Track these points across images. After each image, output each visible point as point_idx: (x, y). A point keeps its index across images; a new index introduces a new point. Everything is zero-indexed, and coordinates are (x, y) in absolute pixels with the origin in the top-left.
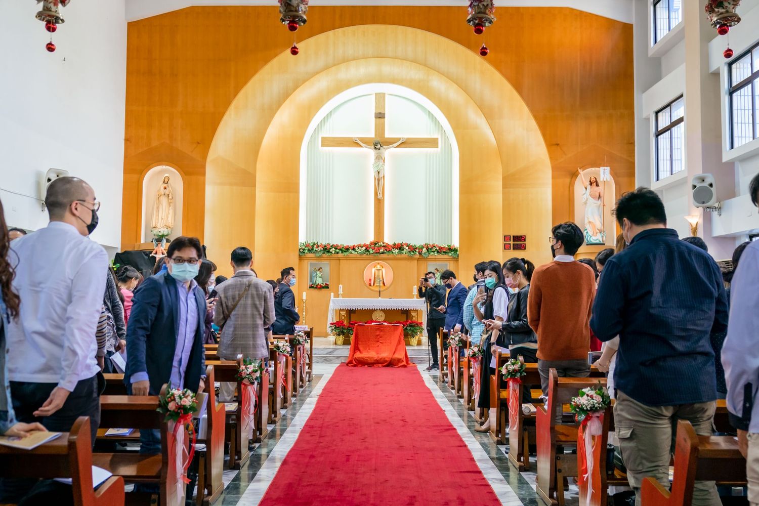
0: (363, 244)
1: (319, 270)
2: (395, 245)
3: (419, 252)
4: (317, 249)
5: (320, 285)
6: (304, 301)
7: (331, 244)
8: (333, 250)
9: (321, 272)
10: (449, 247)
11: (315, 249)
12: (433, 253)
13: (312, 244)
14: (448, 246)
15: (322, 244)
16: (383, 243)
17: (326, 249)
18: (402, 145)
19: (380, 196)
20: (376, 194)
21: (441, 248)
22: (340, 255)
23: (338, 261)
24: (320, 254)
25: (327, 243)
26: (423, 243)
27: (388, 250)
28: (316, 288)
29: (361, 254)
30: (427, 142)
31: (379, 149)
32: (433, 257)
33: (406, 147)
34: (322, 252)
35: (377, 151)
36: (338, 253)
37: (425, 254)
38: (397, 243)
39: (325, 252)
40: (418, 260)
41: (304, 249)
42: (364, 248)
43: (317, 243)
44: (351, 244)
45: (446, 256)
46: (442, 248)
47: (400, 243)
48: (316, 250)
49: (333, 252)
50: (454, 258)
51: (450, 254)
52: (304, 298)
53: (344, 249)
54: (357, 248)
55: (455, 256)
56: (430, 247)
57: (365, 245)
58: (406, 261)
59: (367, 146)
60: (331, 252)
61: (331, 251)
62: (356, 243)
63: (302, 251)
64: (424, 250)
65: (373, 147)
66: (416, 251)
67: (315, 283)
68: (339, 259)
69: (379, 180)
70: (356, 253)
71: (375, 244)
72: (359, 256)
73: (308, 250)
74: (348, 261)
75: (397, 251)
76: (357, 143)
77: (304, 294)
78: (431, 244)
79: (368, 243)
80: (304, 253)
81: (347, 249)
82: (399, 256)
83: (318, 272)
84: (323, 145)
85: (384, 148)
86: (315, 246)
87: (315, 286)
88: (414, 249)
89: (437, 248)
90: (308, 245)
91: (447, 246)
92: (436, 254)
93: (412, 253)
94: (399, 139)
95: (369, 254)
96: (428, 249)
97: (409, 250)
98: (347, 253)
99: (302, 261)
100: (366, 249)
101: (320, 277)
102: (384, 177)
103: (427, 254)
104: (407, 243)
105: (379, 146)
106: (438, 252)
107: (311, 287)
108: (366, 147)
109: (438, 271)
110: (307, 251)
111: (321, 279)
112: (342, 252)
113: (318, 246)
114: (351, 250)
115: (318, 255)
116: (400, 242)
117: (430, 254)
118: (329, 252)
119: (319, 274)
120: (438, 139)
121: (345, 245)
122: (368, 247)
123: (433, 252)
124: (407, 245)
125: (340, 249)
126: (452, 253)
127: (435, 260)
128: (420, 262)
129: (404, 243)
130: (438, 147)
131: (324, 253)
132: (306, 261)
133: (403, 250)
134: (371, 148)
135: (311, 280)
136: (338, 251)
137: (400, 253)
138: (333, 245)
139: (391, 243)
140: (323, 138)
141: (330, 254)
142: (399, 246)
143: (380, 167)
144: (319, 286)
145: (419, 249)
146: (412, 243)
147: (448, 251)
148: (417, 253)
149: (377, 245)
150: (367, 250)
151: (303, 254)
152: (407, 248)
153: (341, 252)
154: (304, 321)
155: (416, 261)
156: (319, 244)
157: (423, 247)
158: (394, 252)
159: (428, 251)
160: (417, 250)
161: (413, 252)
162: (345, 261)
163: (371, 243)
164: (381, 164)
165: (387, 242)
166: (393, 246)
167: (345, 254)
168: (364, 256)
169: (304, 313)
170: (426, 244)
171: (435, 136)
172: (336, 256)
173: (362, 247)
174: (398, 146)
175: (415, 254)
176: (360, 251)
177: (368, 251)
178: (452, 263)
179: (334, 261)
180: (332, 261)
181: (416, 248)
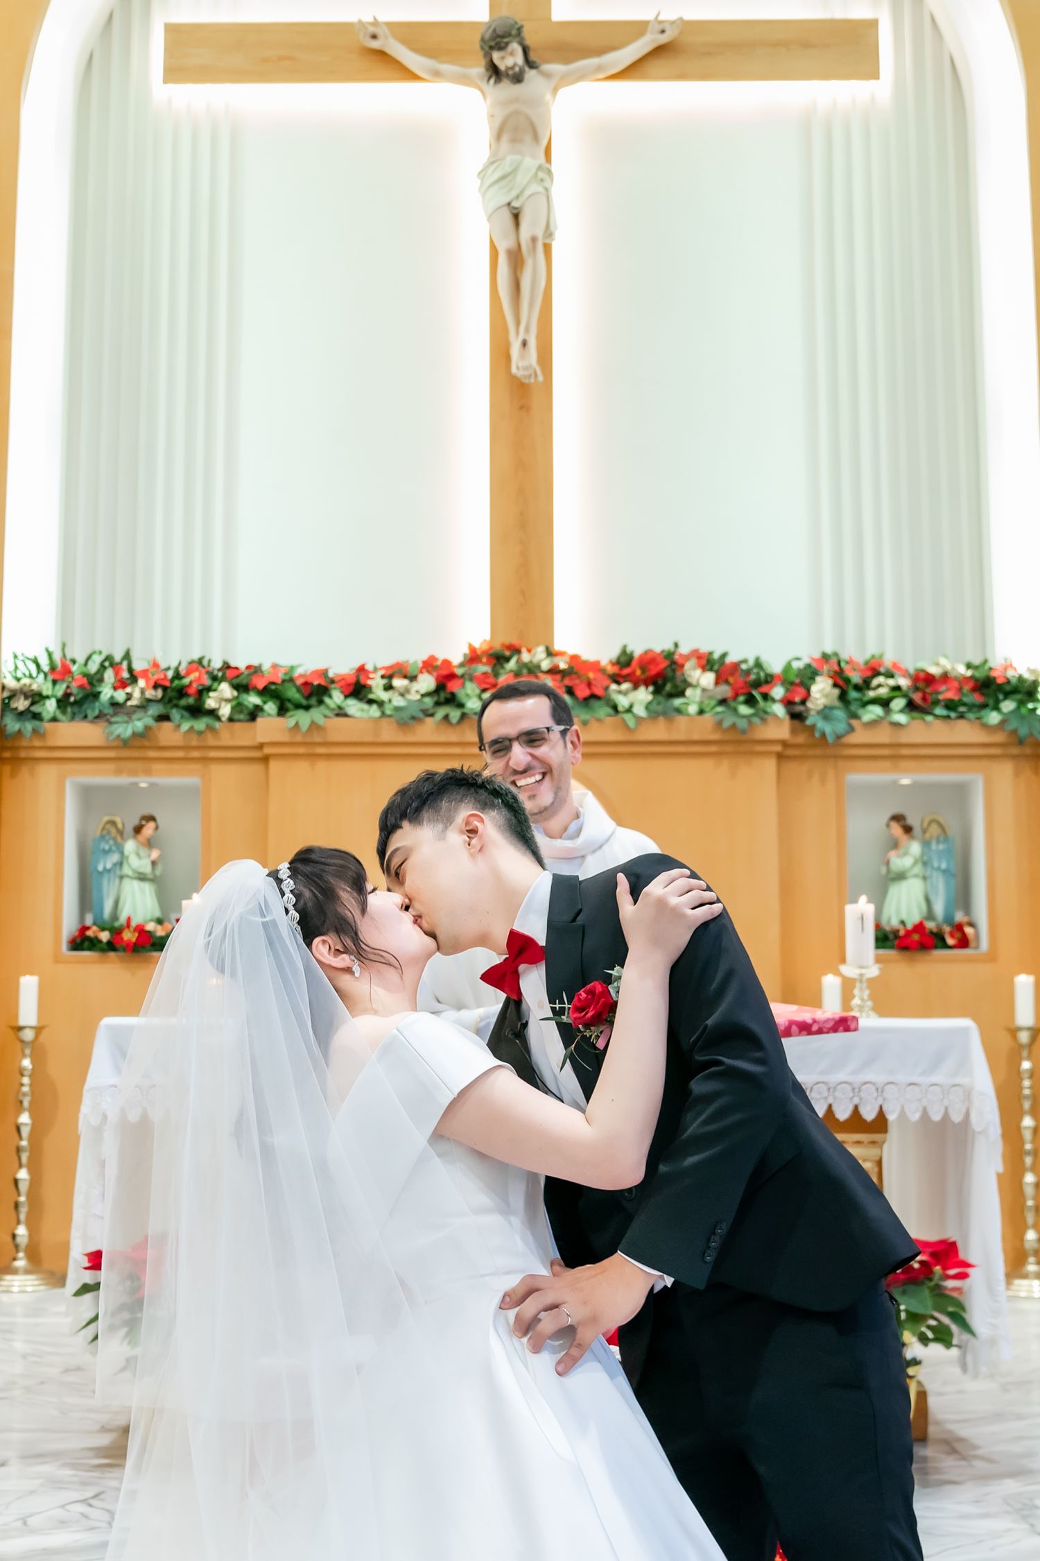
0: (425, 657)
1: (138, 830)
2: (625, 660)
3: (788, 703)
4: (120, 696)
5: (141, 930)
6: (28, 1035)
7: (217, 664)
8: (221, 698)
9: (150, 844)
10: (978, 674)
11: (106, 692)
12: (876, 711)
13: (93, 667)
14: (969, 666)
15: (156, 665)
16: (550, 653)
17: (182, 692)
18: (656, 65)
19: (523, 363)
20: (500, 354)
21: (925, 681)
22: (271, 726)
23: (257, 768)
24: (139, 725)
25: (196, 657)
26: (803, 652)
27: (582, 692)
28: (111, 946)
29: (409, 719)
30: (806, 45)
31: (518, 78)
32: (883, 735)
33: (682, 76)
34: (154, 710)
35: (507, 89)
36: (254, 714)
37: (825, 713)
38: (637, 654)
39: (175, 714)
40: (780, 757)
41: (37, 697)
42: (427, 682)
43: (127, 656)
44: (342, 667)
45: (964, 732)
46: (929, 679)
47: (658, 648)
48: (114, 704)
49: (225, 711)
50: (1021, 742)
51: (993, 718)
52: (28, 1015)
53: (293, 693)
54: (376, 683)
55: (1023, 731)
56: (856, 678)
57: (429, 665)
58: (708, 763)
59: (445, 68)
60: (213, 713)
61: (210, 703)
62: (378, 658)
63: (21, 704)
64: (822, 691)
65: (479, 70)
66: (766, 697)
67: (115, 917)
68: (262, 756)
69: (516, 259)
70: (374, 711)
71: (498, 659)
72: (389, 732)
73: (63, 702)
74: (322, 765)
75: (643, 695)
76: (382, 55)
77: (29, 986)
78: (860, 658)
79: (456, 656)
80: (37, 717)
81: (315, 691)
82: (658, 731)
83: (130, 846)
84: (174, 73)
85: (548, 76)
86: (109, 675)
87: (105, 936)
88: (757, 684)
89: (904, 682)
90: (67, 671)
91: (962, 670)
92: (902, 718)
93: (744, 710)
94: (638, 28)
95: (455, 714)
96: (841, 681)
97: (725, 690)
98: (316, 714)
99: (24, 771)
100: (440, 687)
101: (142, 878)
102: (547, 249)
103: (840, 714)
104: (704, 648)
105: (511, 58)
106: (911, 706)
107: (81, 942)
108: (437, 75)
109: (908, 830)
110: (50, 706)
111: (148, 888)
112: (282, 711)
113: (133, 679)
114: (337, 697)
115: (124, 729)
116: (660, 645)
117: (855, 716)
118: (197, 711)
119: (136, 856)
120: (873, 24)
121: (298, 672)
122: (452, 676)
123: (874, 701)
124: (707, 662)
125: (268, 692)
126: (1008, 706)
127: (896, 754)
128: (792, 768)
129: (684, 649)
130: (875, 75)
131: (163, 718)
132: (47, 774)
133: (681, 694)
134: (464, 80)
135: (86, 898)
136: (253, 699)
137: (665, 714)
138: (226, 666)
139: (605, 655)
140: (173, 31)
141: (200, 724)
142: (654, 670)
143: (522, 178)
144: (129, 936)
145: (789, 684)
146: (739, 652)
147: (975, 698)
148: (779, 710)
149: (512, 664)
150: (445, 694)
151: (29, 726)
152: (708, 679)
153: (271, 707)
154: (23, 1174)
155: (770, 765)
156: (138, 666)
157: (809, 674)
158: (623, 702)
159: (843, 697)
160: (778, 692)
161: (750, 701)
162: (302, 766)
163: (473, 658)
164: (531, 162)
165: (571, 652)
166: (611, 670)
167: (303, 718)
168: (428, 730)
169: (25, 1118)
170: (825, 657)
171: (859, 12)
172: (246, 735)
173: (413, 678)
174: (632, 71)
175: (764, 716)
176: (398, 701)
177: (452, 700)
178: (1004, 772)
179: (233, 769)
180: (217, 770)
181: (770, 679)
